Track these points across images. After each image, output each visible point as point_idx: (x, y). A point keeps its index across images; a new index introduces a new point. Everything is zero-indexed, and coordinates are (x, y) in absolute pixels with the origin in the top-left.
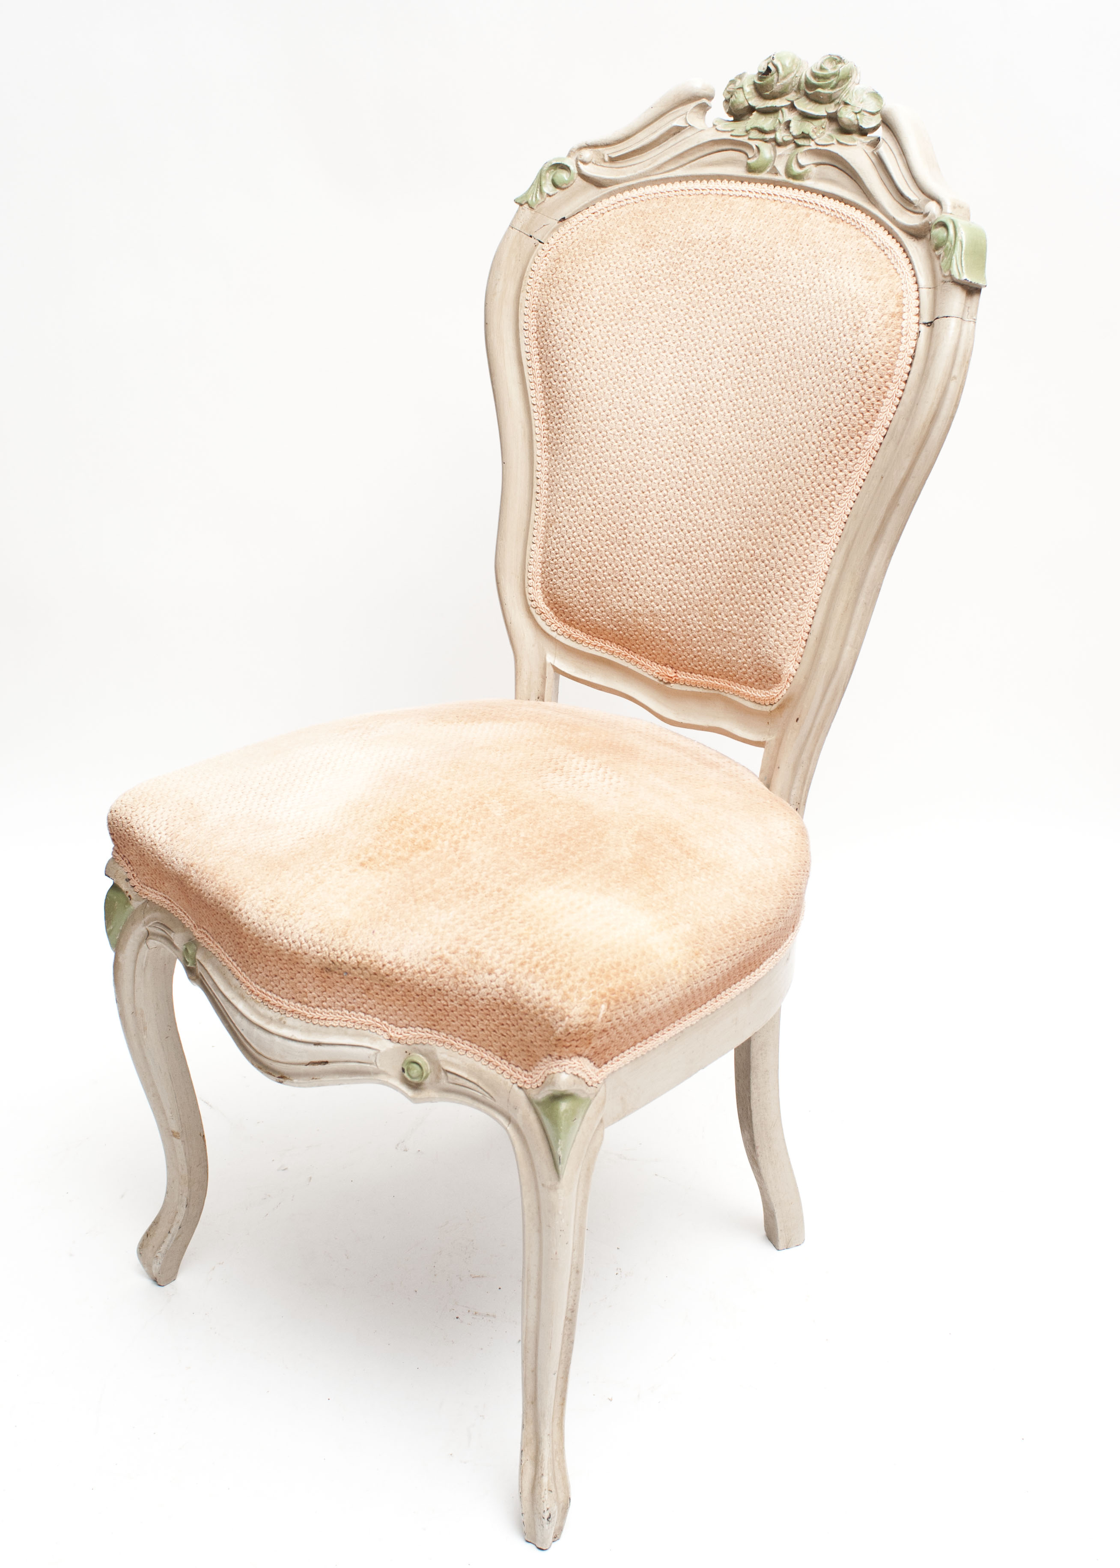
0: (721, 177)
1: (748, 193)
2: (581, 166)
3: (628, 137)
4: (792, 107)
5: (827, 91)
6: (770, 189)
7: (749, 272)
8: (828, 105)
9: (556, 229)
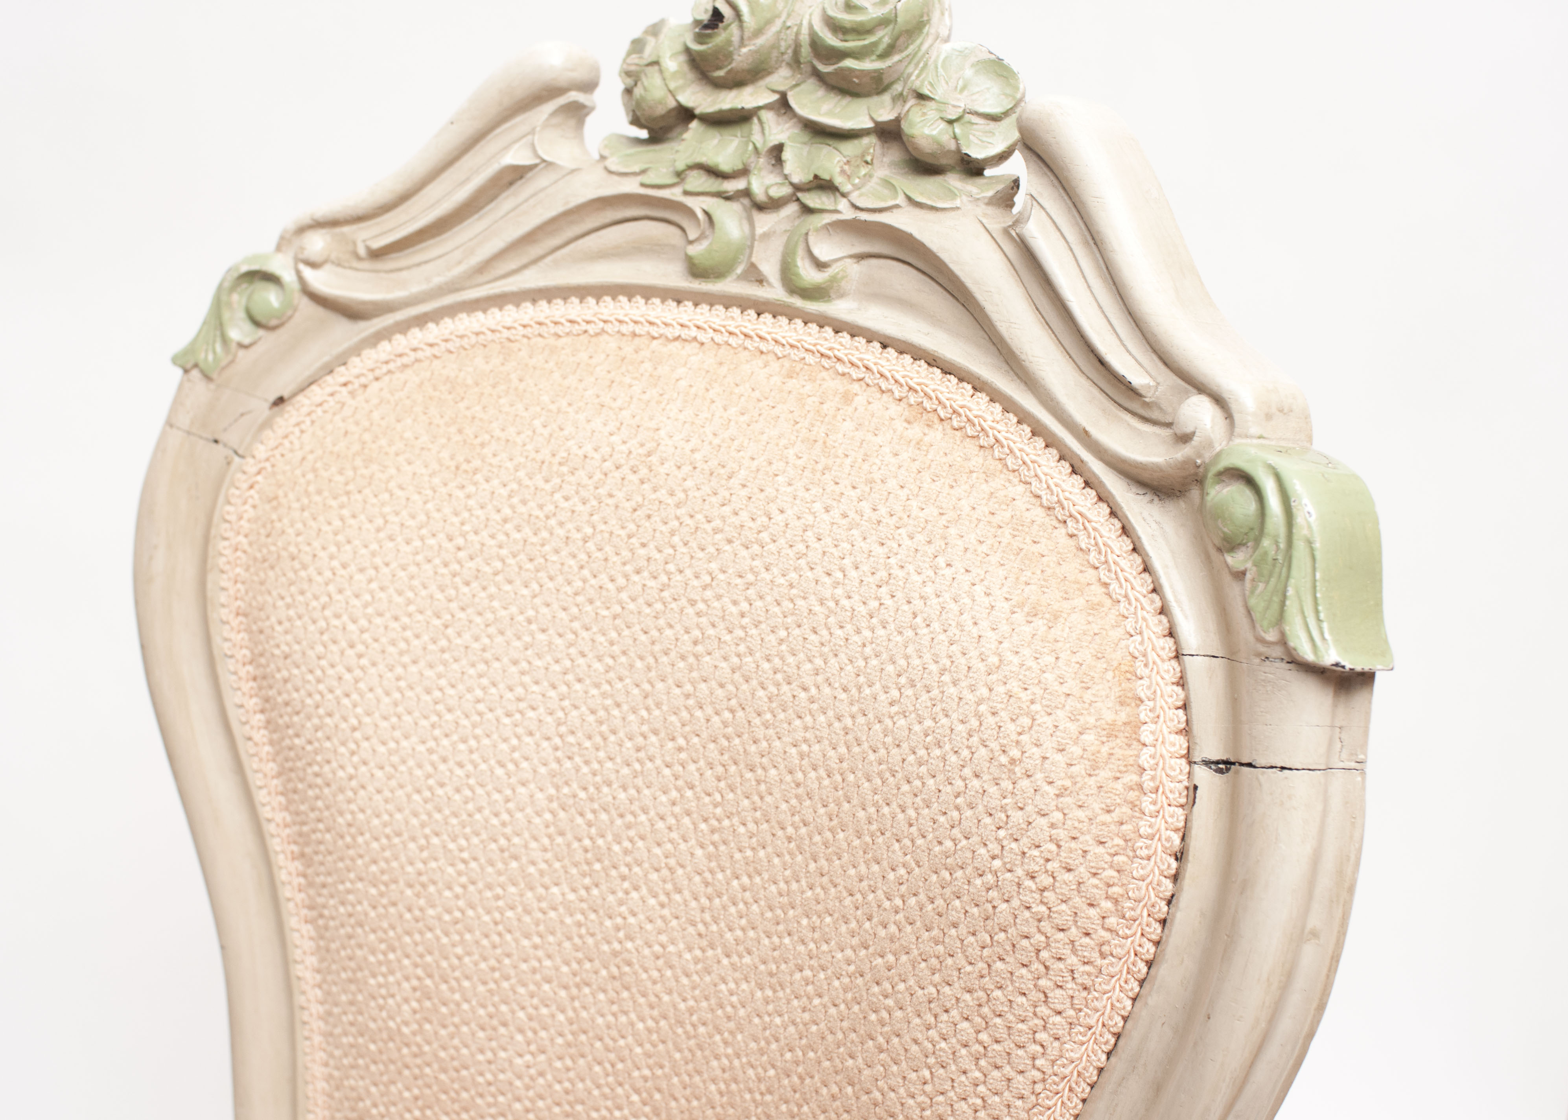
0: (629, 291)
1: (694, 332)
2: (308, 273)
3: (403, 198)
4: (783, 105)
5: (868, 65)
6: (748, 321)
7: (711, 549)
8: (874, 100)
9: (267, 424)
